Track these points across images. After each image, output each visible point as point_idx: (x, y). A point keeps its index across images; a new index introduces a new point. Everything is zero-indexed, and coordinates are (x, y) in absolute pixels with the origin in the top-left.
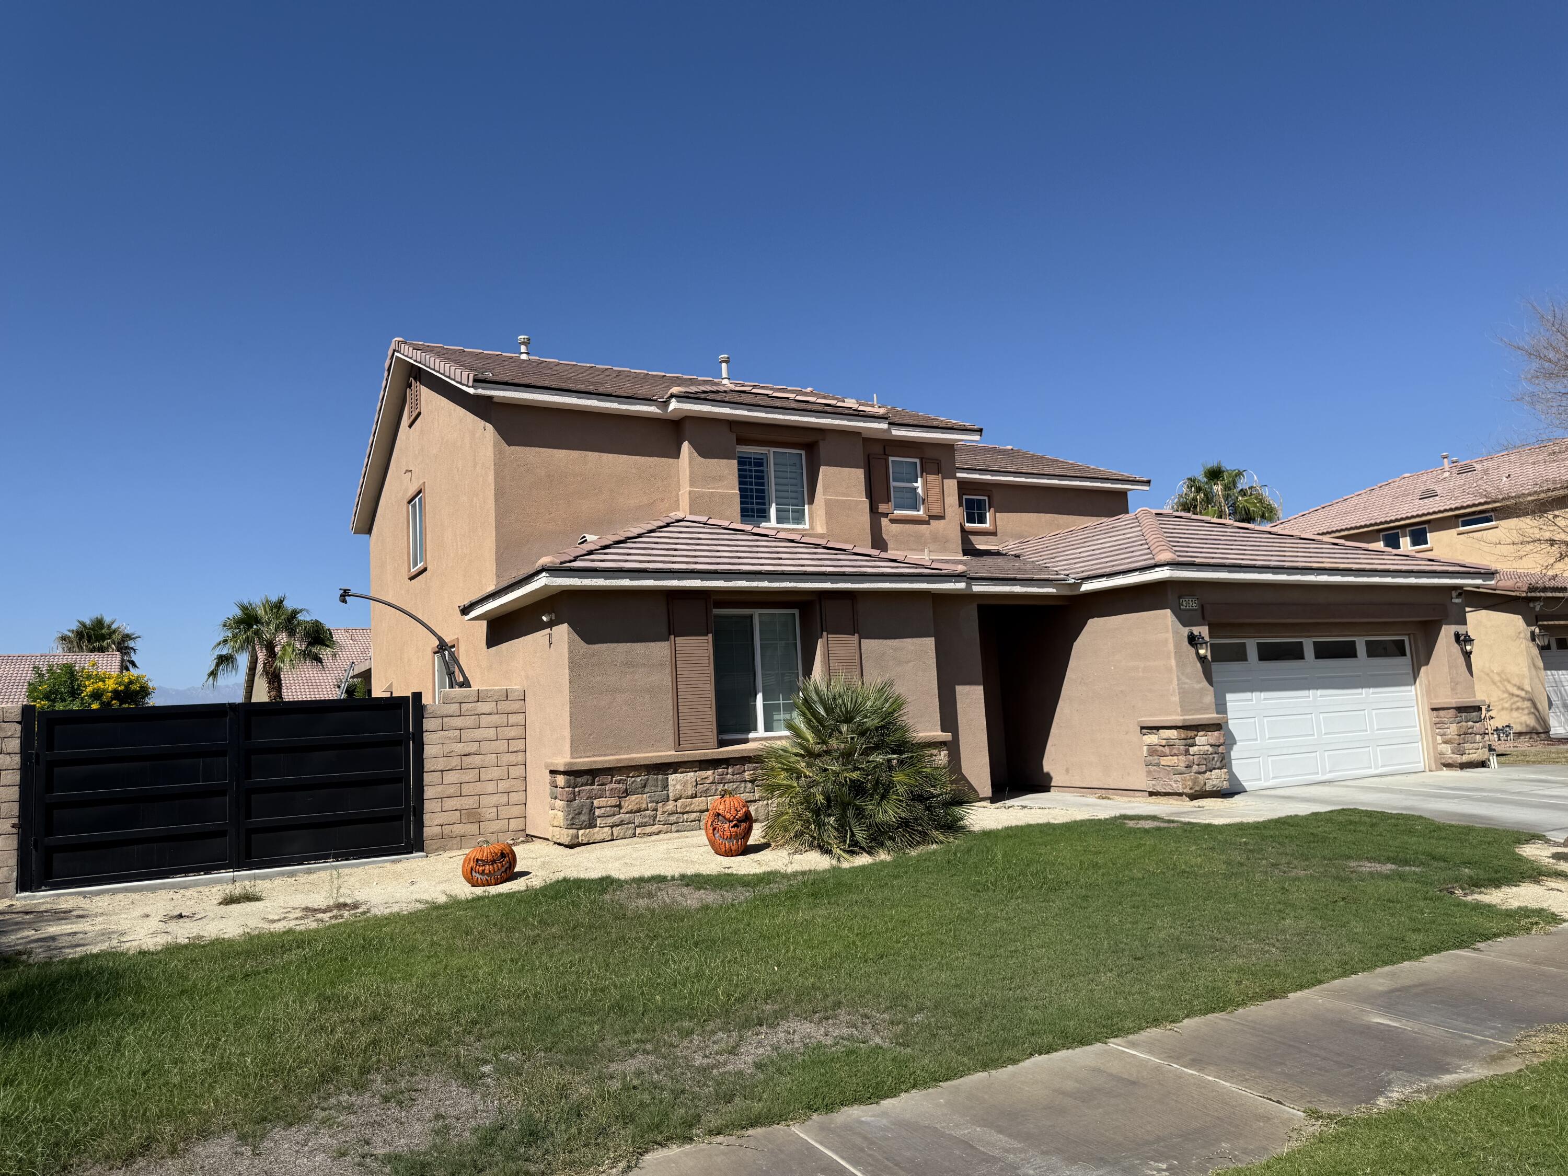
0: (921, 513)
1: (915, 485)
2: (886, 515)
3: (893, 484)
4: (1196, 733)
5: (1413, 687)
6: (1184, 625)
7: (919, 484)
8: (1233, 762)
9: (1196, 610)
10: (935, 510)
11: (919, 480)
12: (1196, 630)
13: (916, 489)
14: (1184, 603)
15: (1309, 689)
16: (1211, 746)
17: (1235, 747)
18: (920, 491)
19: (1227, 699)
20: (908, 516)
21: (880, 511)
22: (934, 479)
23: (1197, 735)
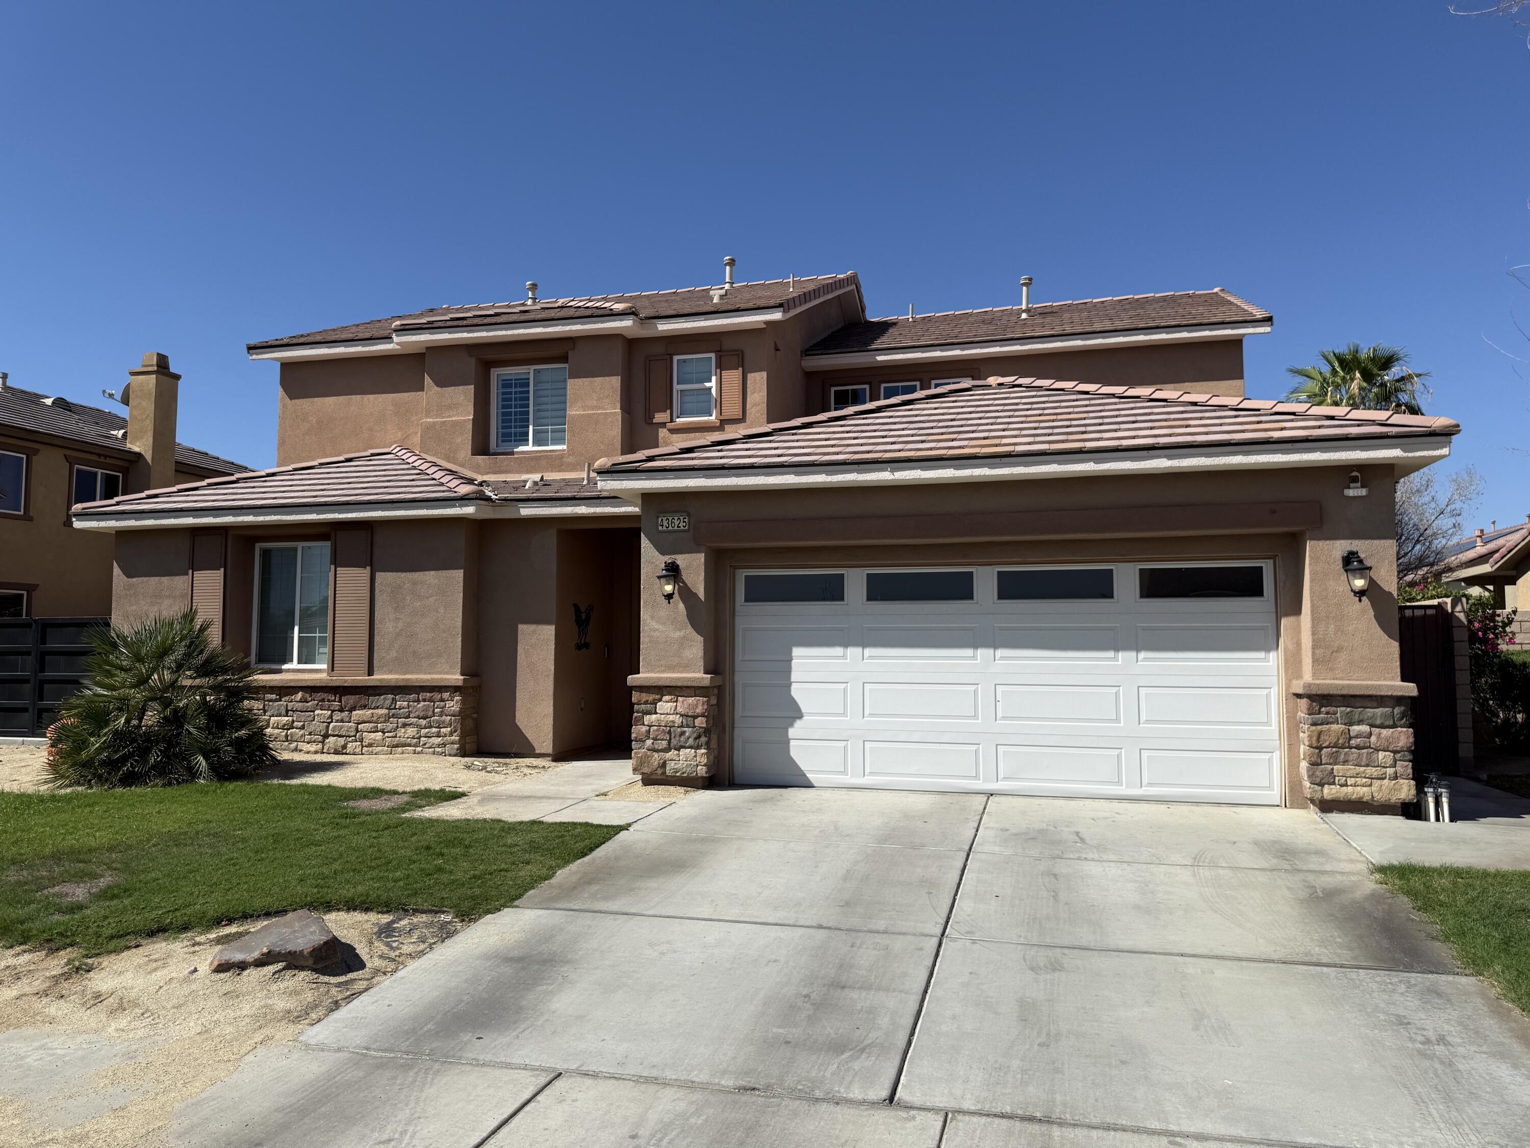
0: (713, 417)
1: (707, 385)
2: (663, 425)
3: (677, 387)
4: (657, 697)
5: (1272, 655)
6: (663, 553)
7: (713, 384)
8: (792, 743)
9: (684, 531)
10: (729, 413)
11: (714, 378)
12: (681, 560)
13: (710, 389)
14: (665, 523)
15: (975, 646)
16: (682, 715)
17: (798, 724)
18: (714, 391)
19: (793, 654)
20: (699, 422)
21: (655, 421)
22: (733, 376)
23: (660, 700)
